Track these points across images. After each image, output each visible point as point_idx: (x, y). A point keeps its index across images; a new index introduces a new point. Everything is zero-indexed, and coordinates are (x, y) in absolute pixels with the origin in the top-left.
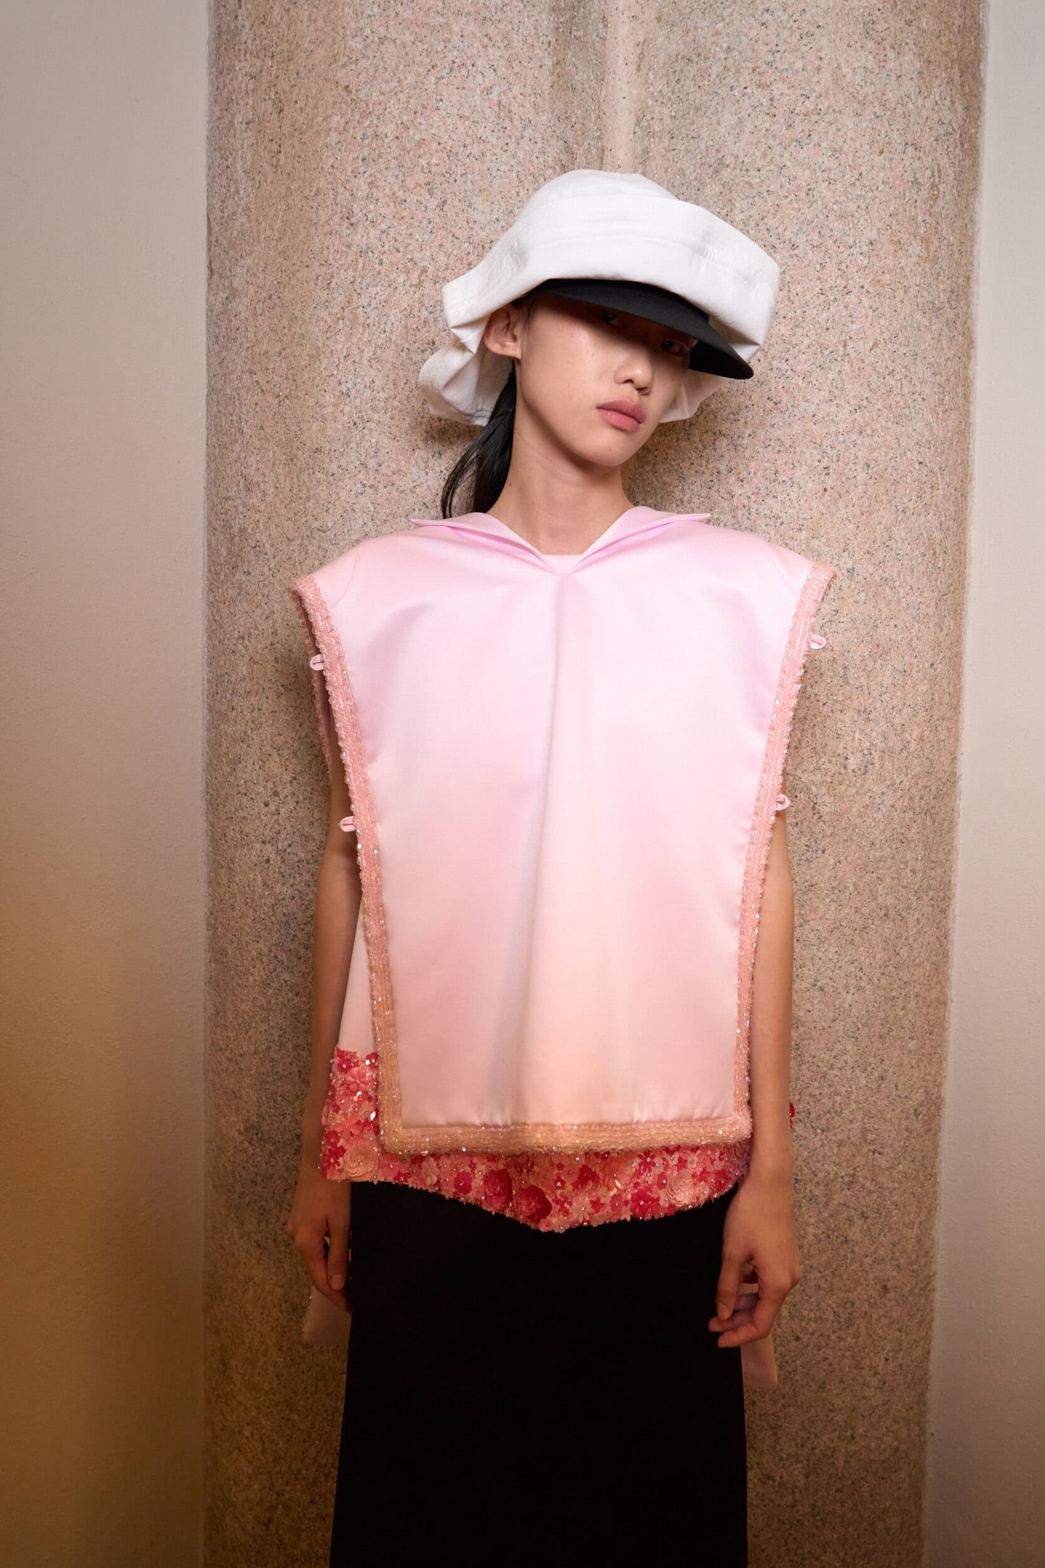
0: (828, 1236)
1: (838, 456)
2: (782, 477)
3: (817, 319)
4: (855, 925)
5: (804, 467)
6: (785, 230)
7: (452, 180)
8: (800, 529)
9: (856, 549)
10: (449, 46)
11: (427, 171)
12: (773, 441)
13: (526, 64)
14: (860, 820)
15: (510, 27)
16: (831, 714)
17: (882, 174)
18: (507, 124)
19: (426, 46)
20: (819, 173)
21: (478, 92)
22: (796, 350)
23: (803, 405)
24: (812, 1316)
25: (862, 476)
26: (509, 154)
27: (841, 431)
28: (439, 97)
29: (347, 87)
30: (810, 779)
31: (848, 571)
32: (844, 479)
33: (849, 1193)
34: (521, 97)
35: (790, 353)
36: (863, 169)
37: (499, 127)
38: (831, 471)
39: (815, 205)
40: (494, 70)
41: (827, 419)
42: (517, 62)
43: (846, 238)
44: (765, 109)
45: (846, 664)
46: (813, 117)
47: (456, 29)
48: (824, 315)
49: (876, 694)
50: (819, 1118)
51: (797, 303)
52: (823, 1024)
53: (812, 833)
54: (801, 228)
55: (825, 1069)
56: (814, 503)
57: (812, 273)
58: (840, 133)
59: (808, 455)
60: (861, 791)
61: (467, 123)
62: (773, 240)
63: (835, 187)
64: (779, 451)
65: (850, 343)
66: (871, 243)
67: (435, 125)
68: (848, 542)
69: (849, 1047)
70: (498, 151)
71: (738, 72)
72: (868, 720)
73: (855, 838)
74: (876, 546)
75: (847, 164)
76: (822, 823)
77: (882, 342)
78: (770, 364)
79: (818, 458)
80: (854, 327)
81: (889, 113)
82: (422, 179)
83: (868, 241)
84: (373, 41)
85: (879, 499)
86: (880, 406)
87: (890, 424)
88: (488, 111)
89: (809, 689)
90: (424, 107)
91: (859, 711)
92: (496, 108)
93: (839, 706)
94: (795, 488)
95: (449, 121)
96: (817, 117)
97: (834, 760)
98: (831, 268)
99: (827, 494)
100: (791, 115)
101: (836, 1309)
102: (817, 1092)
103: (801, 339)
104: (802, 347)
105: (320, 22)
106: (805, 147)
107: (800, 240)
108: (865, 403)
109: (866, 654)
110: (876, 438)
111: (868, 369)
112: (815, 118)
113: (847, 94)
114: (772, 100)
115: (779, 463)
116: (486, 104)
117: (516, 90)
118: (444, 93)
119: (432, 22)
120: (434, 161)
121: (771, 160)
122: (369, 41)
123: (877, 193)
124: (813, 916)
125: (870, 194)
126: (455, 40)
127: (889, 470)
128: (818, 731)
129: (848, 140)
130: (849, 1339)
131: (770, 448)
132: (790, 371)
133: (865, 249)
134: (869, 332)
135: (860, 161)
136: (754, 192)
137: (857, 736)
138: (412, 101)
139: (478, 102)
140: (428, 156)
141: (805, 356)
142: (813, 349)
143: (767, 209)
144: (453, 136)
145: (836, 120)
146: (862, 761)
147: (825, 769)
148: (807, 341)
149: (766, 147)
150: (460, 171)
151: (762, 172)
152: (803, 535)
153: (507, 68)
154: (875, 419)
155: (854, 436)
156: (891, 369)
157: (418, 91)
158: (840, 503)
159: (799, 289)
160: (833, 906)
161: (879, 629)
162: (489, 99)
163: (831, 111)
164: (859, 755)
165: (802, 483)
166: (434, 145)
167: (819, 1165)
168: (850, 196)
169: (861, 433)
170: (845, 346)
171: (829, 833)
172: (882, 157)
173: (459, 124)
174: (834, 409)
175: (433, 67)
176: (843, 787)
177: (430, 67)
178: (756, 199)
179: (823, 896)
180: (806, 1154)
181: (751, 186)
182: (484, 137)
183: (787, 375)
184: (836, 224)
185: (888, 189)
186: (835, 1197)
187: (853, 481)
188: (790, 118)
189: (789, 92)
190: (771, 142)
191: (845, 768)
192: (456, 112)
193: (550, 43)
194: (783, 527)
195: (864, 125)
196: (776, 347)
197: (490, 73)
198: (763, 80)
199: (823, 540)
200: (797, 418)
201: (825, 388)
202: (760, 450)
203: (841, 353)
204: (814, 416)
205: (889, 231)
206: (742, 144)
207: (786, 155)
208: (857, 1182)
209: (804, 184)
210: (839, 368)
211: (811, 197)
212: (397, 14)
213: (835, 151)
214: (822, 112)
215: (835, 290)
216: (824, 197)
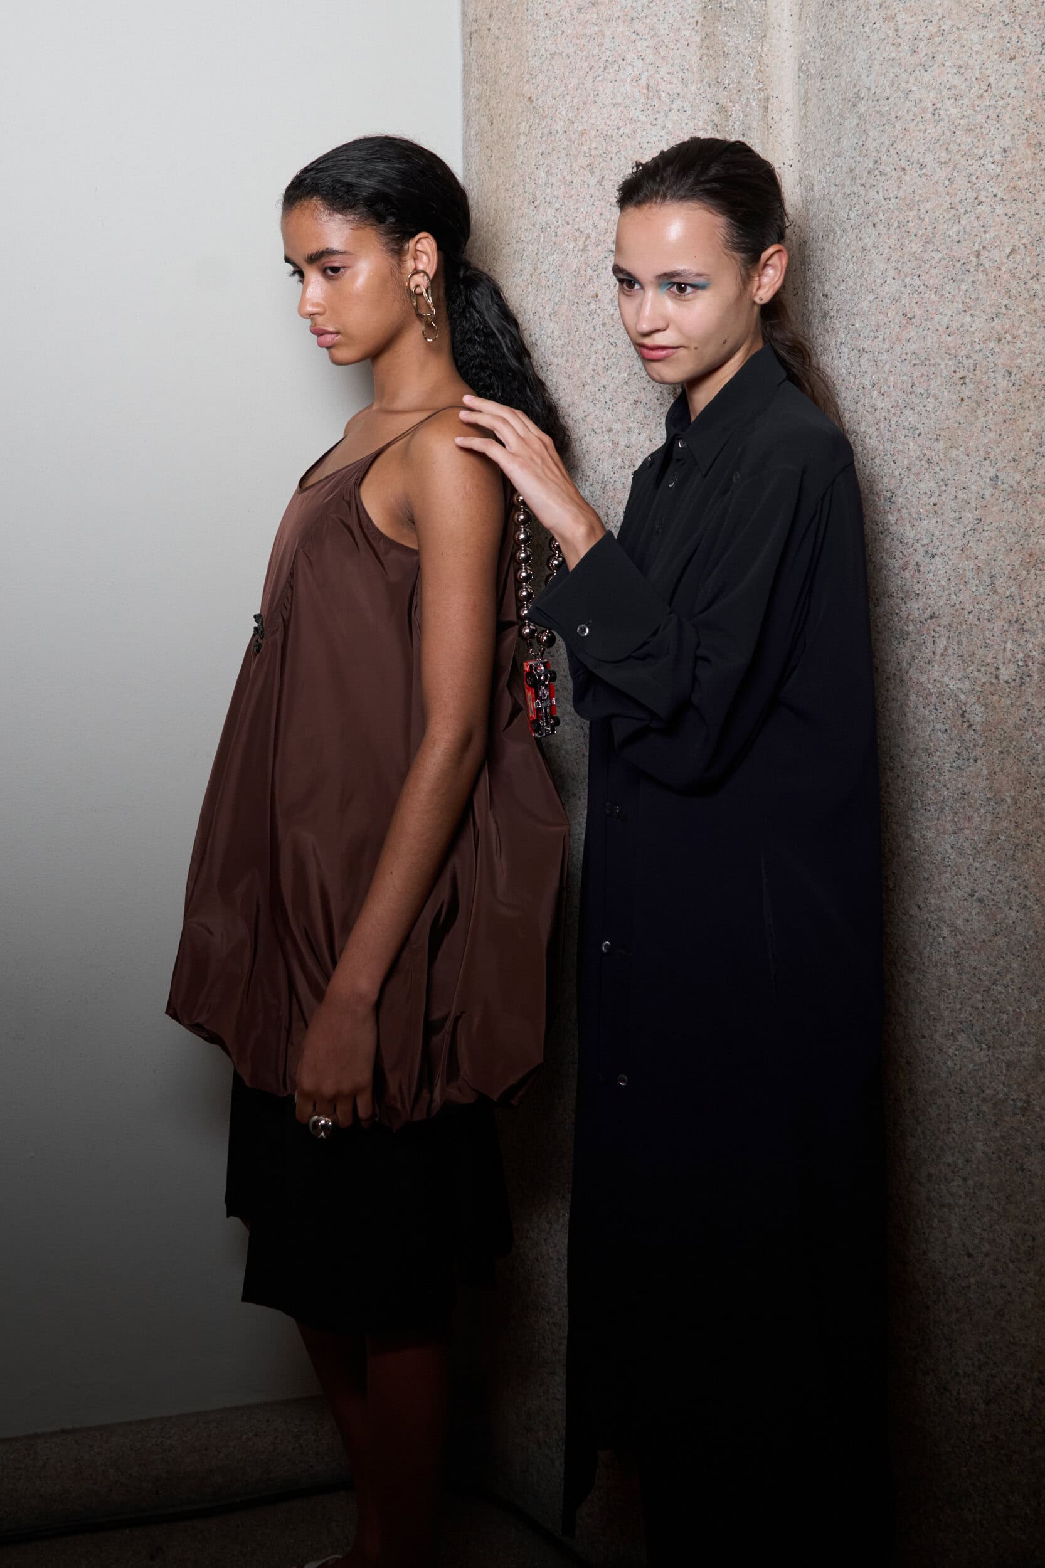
0: (1000, 1158)
1: (975, 365)
2: (918, 389)
3: (947, 233)
4: (1017, 841)
5: (939, 379)
6: (913, 152)
7: (608, 159)
8: (937, 439)
9: (999, 458)
10: (603, 49)
11: (588, 155)
12: (909, 355)
13: (672, 47)
14: (1017, 733)
15: (656, 20)
16: (977, 623)
17: (1015, 80)
18: (655, 102)
19: (585, 53)
20: (945, 92)
21: (628, 80)
22: (927, 266)
23: (937, 318)
24: (985, 1235)
25: (1003, 383)
26: (658, 127)
27: (977, 340)
28: (596, 93)
29: (530, 98)
30: (958, 686)
31: (991, 480)
32: (982, 387)
33: (1023, 1119)
34: (669, 76)
35: (922, 268)
36: (992, 79)
37: (648, 106)
38: (967, 381)
39: (942, 124)
40: (643, 59)
41: (961, 329)
42: (664, 47)
43: (975, 151)
44: (891, 40)
45: (993, 573)
46: (936, 39)
47: (608, 33)
48: (955, 229)
49: (1031, 604)
50: (983, 1032)
51: (927, 220)
52: (984, 937)
53: (963, 741)
54: (929, 148)
55: (987, 983)
56: (951, 413)
57: (941, 189)
58: (964, 49)
59: (942, 367)
60: (1018, 703)
61: (620, 109)
62: (903, 163)
63: (961, 102)
64: (914, 365)
65: (984, 253)
66: (1005, 151)
67: (593, 116)
68: (990, 450)
69: (1015, 965)
70: (648, 126)
71: (868, 9)
72: (1022, 630)
73: (1011, 750)
74: (1024, 453)
75: (974, 79)
76: (973, 733)
77: (1022, 247)
78: (903, 281)
79: (953, 368)
80: (987, 235)
81: (1020, 18)
82: (583, 162)
83: (1000, 150)
84: (546, 58)
85: (1025, 406)
86: (1022, 312)
87: (1035, 329)
88: (637, 95)
89: (953, 596)
90: (585, 103)
91: (1010, 621)
92: (645, 91)
93: (986, 615)
94: (931, 400)
95: (605, 110)
96: (940, 38)
97: (983, 669)
98: (961, 181)
99: (964, 403)
100: (915, 42)
101: (1014, 1238)
102: (980, 1005)
103: (932, 254)
104: (933, 262)
105: (513, 50)
106: (929, 70)
107: (929, 159)
108: (1003, 310)
109: (1017, 564)
110: (1019, 345)
111: (1006, 277)
112: (938, 39)
113: (971, 10)
114: (897, 31)
115: (915, 375)
116: (636, 90)
117: (663, 71)
118: (600, 88)
119: (588, 32)
120: (594, 145)
121: (898, 87)
122: (543, 58)
123: (1008, 100)
124: (967, 825)
125: (1001, 102)
126: (607, 41)
127: (1036, 375)
128: (964, 640)
129: (974, 54)
130: (1031, 1275)
131: (907, 362)
132: (923, 287)
133: (998, 157)
134: (1005, 239)
135: (988, 72)
136: (884, 120)
137: (1009, 646)
138: (576, 100)
139: (628, 89)
140: (588, 142)
141: (936, 271)
142: (943, 263)
143: (896, 134)
144: (609, 123)
145: (960, 37)
146: (1017, 672)
147: (973, 678)
148: (938, 256)
149: (894, 75)
150: (615, 150)
151: (890, 100)
152: (940, 445)
153: (655, 55)
154: (1017, 324)
155: (992, 345)
156: (1034, 273)
157: (579, 91)
158: (980, 412)
159: (928, 206)
160: (989, 818)
161: (1032, 537)
162: (639, 85)
163: (955, 29)
164: (1013, 667)
165: (939, 394)
166: (593, 133)
167: (987, 1081)
168: (978, 109)
169: (1000, 340)
170: (978, 256)
171: (981, 742)
172: (1013, 62)
173: (613, 112)
174: (968, 319)
175: (591, 69)
176: (996, 698)
177: (588, 70)
178: (886, 126)
179: (978, 805)
180: (971, 1066)
181: (882, 115)
182: (635, 118)
183: (919, 290)
184: (964, 138)
185: (1022, 94)
186: (1007, 1119)
187: (993, 389)
188: (914, 44)
189: (913, 19)
190: (898, 70)
191: (997, 677)
192: (611, 101)
193: (697, 22)
194: (921, 438)
195: (991, 36)
196: (909, 264)
197: (639, 64)
198: (889, 12)
199: (962, 449)
200: (931, 331)
201: (958, 299)
202: (898, 365)
203: (974, 264)
204: (947, 328)
205: (1026, 135)
206: (872, 77)
207: (912, 80)
208: (1033, 1111)
209: (930, 105)
210: (972, 279)
211: (936, 117)
212: (563, 32)
213: (960, 67)
214: (945, 33)
215: (965, 203)
216: (951, 114)
